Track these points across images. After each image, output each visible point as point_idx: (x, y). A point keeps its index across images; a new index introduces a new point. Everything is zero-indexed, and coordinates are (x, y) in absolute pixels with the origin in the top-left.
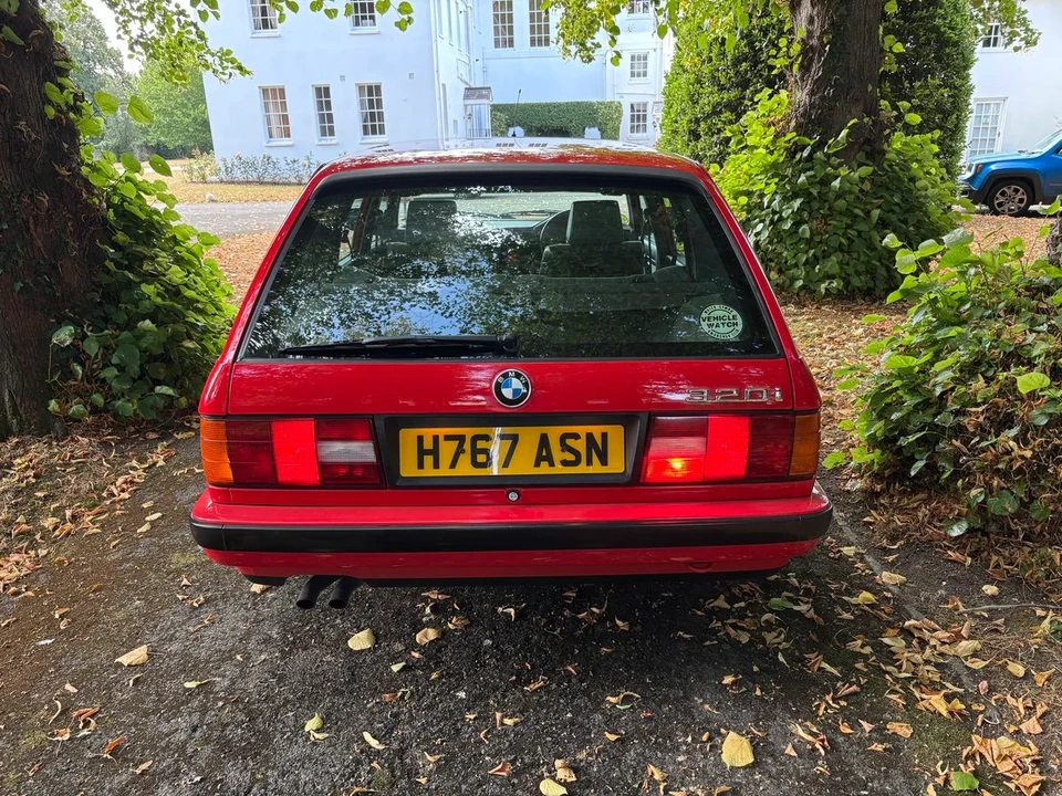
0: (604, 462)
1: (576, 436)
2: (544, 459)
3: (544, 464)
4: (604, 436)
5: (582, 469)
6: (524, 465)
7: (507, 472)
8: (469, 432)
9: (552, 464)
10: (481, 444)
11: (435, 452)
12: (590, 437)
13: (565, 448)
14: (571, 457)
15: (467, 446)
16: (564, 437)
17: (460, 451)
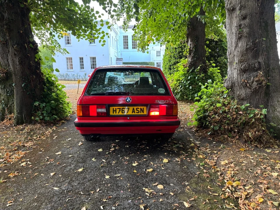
0: (143, 112)
1: (139, 108)
2: (133, 112)
3: (134, 113)
4: (143, 108)
5: (140, 114)
6: (130, 113)
7: (127, 114)
8: (121, 108)
9: (135, 113)
10: (123, 110)
11: (116, 111)
12: (141, 108)
13: (137, 110)
14: (138, 112)
15: (121, 110)
16: (137, 108)
17: (120, 111)
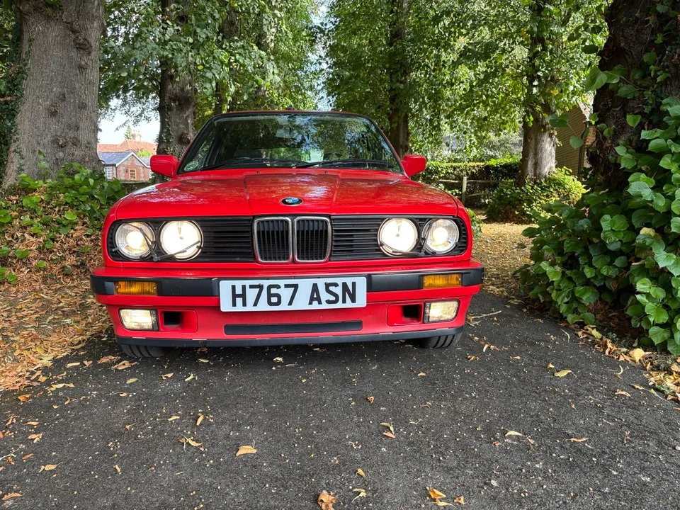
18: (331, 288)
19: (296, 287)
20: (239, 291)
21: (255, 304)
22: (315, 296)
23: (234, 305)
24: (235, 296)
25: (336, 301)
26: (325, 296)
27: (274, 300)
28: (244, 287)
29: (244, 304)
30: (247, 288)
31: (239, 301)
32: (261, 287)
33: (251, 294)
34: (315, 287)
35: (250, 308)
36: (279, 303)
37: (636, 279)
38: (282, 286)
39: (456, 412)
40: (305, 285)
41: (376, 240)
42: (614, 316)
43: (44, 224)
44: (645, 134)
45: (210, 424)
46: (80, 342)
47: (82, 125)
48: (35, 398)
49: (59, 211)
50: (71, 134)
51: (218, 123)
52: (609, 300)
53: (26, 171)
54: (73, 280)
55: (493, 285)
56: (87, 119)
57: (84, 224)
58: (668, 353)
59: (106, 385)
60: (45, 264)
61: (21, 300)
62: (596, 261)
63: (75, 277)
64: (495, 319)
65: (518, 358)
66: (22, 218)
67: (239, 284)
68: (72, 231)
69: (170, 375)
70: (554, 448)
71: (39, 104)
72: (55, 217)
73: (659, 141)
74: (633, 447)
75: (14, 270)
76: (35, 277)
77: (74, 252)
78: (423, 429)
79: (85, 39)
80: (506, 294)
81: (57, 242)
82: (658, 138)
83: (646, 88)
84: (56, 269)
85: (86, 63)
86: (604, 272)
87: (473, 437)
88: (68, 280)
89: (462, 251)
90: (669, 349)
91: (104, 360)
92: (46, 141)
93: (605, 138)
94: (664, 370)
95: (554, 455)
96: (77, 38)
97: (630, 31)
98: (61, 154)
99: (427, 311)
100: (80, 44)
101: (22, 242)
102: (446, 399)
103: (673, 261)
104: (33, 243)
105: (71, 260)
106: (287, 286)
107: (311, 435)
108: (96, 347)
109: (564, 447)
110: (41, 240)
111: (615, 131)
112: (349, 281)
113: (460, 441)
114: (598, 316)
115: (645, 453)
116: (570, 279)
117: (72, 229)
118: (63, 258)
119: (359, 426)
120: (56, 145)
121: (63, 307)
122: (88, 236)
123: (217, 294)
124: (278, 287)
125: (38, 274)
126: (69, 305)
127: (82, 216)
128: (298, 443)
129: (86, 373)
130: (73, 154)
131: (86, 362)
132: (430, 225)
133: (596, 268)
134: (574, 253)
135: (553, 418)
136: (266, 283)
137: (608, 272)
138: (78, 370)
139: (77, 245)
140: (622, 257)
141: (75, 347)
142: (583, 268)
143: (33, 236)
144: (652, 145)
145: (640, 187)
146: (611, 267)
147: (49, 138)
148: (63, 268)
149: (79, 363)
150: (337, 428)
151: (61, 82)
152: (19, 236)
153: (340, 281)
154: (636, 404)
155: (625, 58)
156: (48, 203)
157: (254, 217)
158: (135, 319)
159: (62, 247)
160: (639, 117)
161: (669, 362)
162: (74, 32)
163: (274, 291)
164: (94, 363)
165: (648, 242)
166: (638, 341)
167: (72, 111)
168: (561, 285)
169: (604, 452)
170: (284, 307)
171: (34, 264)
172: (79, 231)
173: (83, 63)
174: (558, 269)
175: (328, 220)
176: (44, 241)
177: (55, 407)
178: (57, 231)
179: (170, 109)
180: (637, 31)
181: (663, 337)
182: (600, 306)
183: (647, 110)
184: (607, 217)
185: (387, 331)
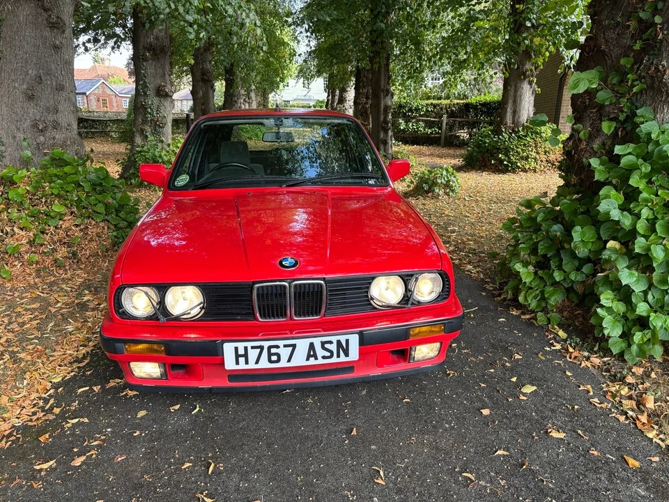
18: (327, 346)
19: (294, 346)
20: (241, 352)
21: (257, 362)
22: (312, 353)
23: (237, 363)
24: (237, 356)
25: (331, 356)
26: (320, 352)
27: (274, 358)
28: (246, 348)
29: (247, 363)
30: (249, 349)
31: (242, 360)
32: (261, 348)
33: (253, 354)
34: (312, 346)
35: (252, 365)
36: (278, 361)
37: (600, 289)
38: (282, 346)
39: (437, 448)
40: (302, 345)
41: (367, 296)
42: (578, 314)
43: (32, 216)
44: (618, 149)
45: (220, 473)
46: (84, 357)
47: (60, 108)
48: (54, 437)
49: (46, 202)
50: (50, 118)
51: (205, 126)
52: (575, 300)
53: (8, 158)
54: (66, 270)
55: (469, 263)
56: (65, 101)
57: (72, 213)
58: (624, 361)
59: (119, 419)
60: (36, 257)
61: (18, 300)
62: (566, 264)
63: (67, 268)
64: (472, 315)
65: (492, 370)
66: (9, 211)
67: (241, 346)
68: (61, 222)
69: (177, 407)
70: (521, 490)
71: (15, 88)
72: (43, 208)
73: (631, 157)
74: (588, 484)
75: (7, 264)
76: (28, 271)
77: (65, 243)
78: (409, 472)
79: (58, 17)
80: (482, 276)
81: (47, 234)
82: (630, 154)
83: (623, 95)
84: (48, 262)
85: (61, 43)
86: (573, 277)
87: (452, 481)
88: (61, 272)
89: (445, 298)
90: (626, 357)
91: (112, 383)
92: (25, 126)
93: (580, 140)
94: (620, 381)
95: (521, 499)
96: (50, 16)
97: (611, 35)
98: (42, 138)
99: (413, 353)
100: (53, 23)
101: (12, 236)
102: (428, 432)
103: (635, 279)
104: (23, 237)
105: (62, 252)
106: (285, 346)
107: (312, 485)
108: (102, 363)
109: (528, 488)
110: (31, 234)
111: (590, 133)
112: (343, 339)
113: (441, 485)
114: (565, 313)
115: (597, 490)
116: (541, 278)
117: (60, 219)
118: (54, 250)
119: (353, 471)
120: (36, 130)
121: (61, 308)
122: (77, 226)
123: (221, 354)
124: (277, 347)
125: (31, 267)
126: (67, 304)
127: (69, 205)
128: (302, 496)
129: (96, 401)
130: (54, 138)
131: (95, 388)
132: (417, 280)
133: (565, 272)
134: (546, 255)
135: (522, 451)
136: (266, 344)
137: (576, 277)
138: (88, 396)
139: (67, 235)
140: (590, 264)
141: (81, 365)
142: (553, 271)
143: (22, 229)
144: (624, 161)
145: (610, 204)
146: (579, 272)
147: (28, 123)
148: (56, 261)
149: (88, 388)
150: (333, 474)
151: (36, 64)
152: (9, 230)
153: (334, 339)
154: (593, 425)
155: (605, 59)
156: (34, 195)
157: (254, 283)
158: (144, 370)
159: (53, 239)
160: (614, 124)
161: (625, 372)
162: (46, 10)
163: (273, 351)
164: (103, 388)
165: (614, 257)
166: (599, 345)
167: (50, 94)
168: (533, 283)
169: (562, 492)
170: (283, 364)
171: (26, 258)
172: (68, 222)
173: (58, 42)
174: (531, 268)
175: (322, 282)
176: (34, 235)
177: (75, 450)
178: (46, 223)
179: (145, 60)
180: (618, 34)
181: (622, 348)
182: (567, 303)
183: (622, 117)
184: (578, 228)
185: (377, 372)
